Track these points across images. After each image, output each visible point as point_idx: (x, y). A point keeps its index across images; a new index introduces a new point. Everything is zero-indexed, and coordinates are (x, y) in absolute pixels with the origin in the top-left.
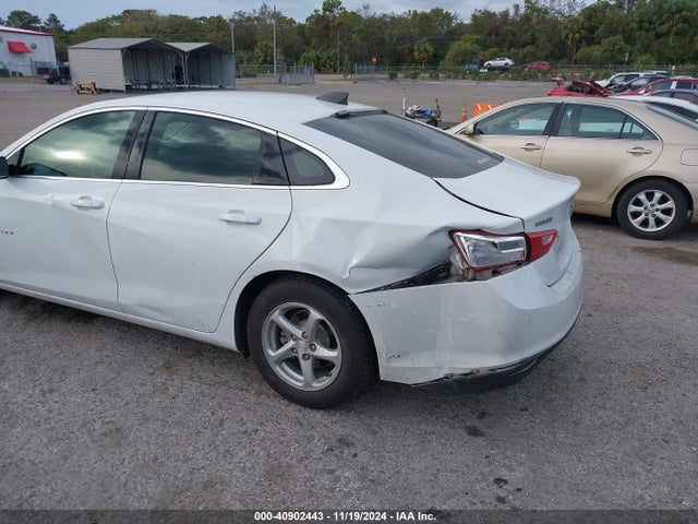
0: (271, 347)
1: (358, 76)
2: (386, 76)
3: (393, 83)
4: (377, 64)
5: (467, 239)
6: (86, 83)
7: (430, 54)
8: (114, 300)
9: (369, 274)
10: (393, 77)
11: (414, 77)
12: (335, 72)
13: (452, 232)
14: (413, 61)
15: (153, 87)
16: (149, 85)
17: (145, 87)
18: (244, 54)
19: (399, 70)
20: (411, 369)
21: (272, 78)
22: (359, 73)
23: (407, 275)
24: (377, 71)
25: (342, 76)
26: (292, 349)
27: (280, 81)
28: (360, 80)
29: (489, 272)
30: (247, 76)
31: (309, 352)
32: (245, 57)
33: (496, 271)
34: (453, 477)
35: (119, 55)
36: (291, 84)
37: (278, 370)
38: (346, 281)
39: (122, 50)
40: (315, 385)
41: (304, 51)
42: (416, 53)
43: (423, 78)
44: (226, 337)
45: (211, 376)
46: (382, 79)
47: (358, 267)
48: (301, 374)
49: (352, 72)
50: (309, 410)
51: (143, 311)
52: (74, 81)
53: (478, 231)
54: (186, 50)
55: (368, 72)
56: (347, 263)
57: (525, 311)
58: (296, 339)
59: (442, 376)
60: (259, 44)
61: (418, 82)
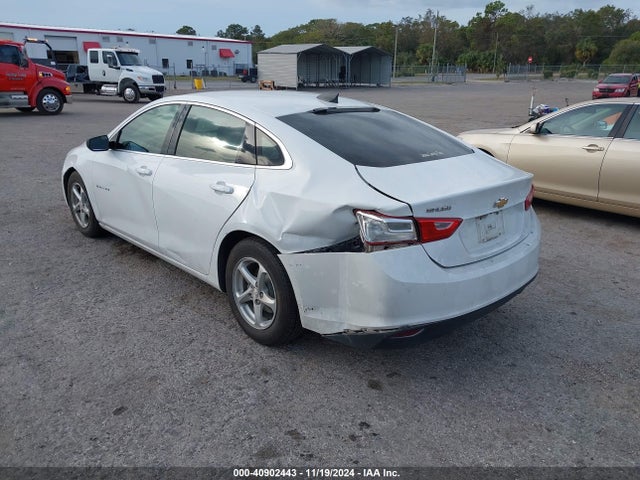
0: (239, 291)
1: (509, 76)
2: (541, 75)
3: (548, 81)
4: (532, 63)
5: (365, 218)
6: (268, 81)
7: (593, 54)
8: (156, 244)
9: (296, 239)
10: (548, 76)
11: (571, 76)
12: (490, 71)
13: (355, 211)
14: (574, 60)
15: (322, 85)
16: (317, 83)
17: (314, 85)
18: (405, 56)
19: (557, 70)
20: (321, 321)
21: (426, 78)
22: (511, 72)
23: (326, 244)
24: (531, 70)
25: (494, 76)
26: (250, 294)
27: (433, 80)
28: (514, 79)
29: (383, 247)
30: (406, 75)
31: (259, 298)
32: (406, 58)
33: (387, 246)
34: (329, 413)
35: (295, 58)
36: (443, 83)
37: (241, 309)
38: (280, 243)
39: (298, 54)
40: (262, 325)
41: (462, 52)
42: (577, 53)
43: (580, 78)
44: (214, 280)
45: (207, 309)
46: (535, 78)
47: (288, 232)
48: (253, 312)
49: (505, 72)
50: (258, 345)
51: (172, 253)
52: (260, 79)
53: (373, 212)
54: (350, 53)
55: (522, 71)
56: (281, 229)
57: (403, 284)
58: (252, 287)
59: (342, 330)
60: (421, 47)
61: (575, 81)
